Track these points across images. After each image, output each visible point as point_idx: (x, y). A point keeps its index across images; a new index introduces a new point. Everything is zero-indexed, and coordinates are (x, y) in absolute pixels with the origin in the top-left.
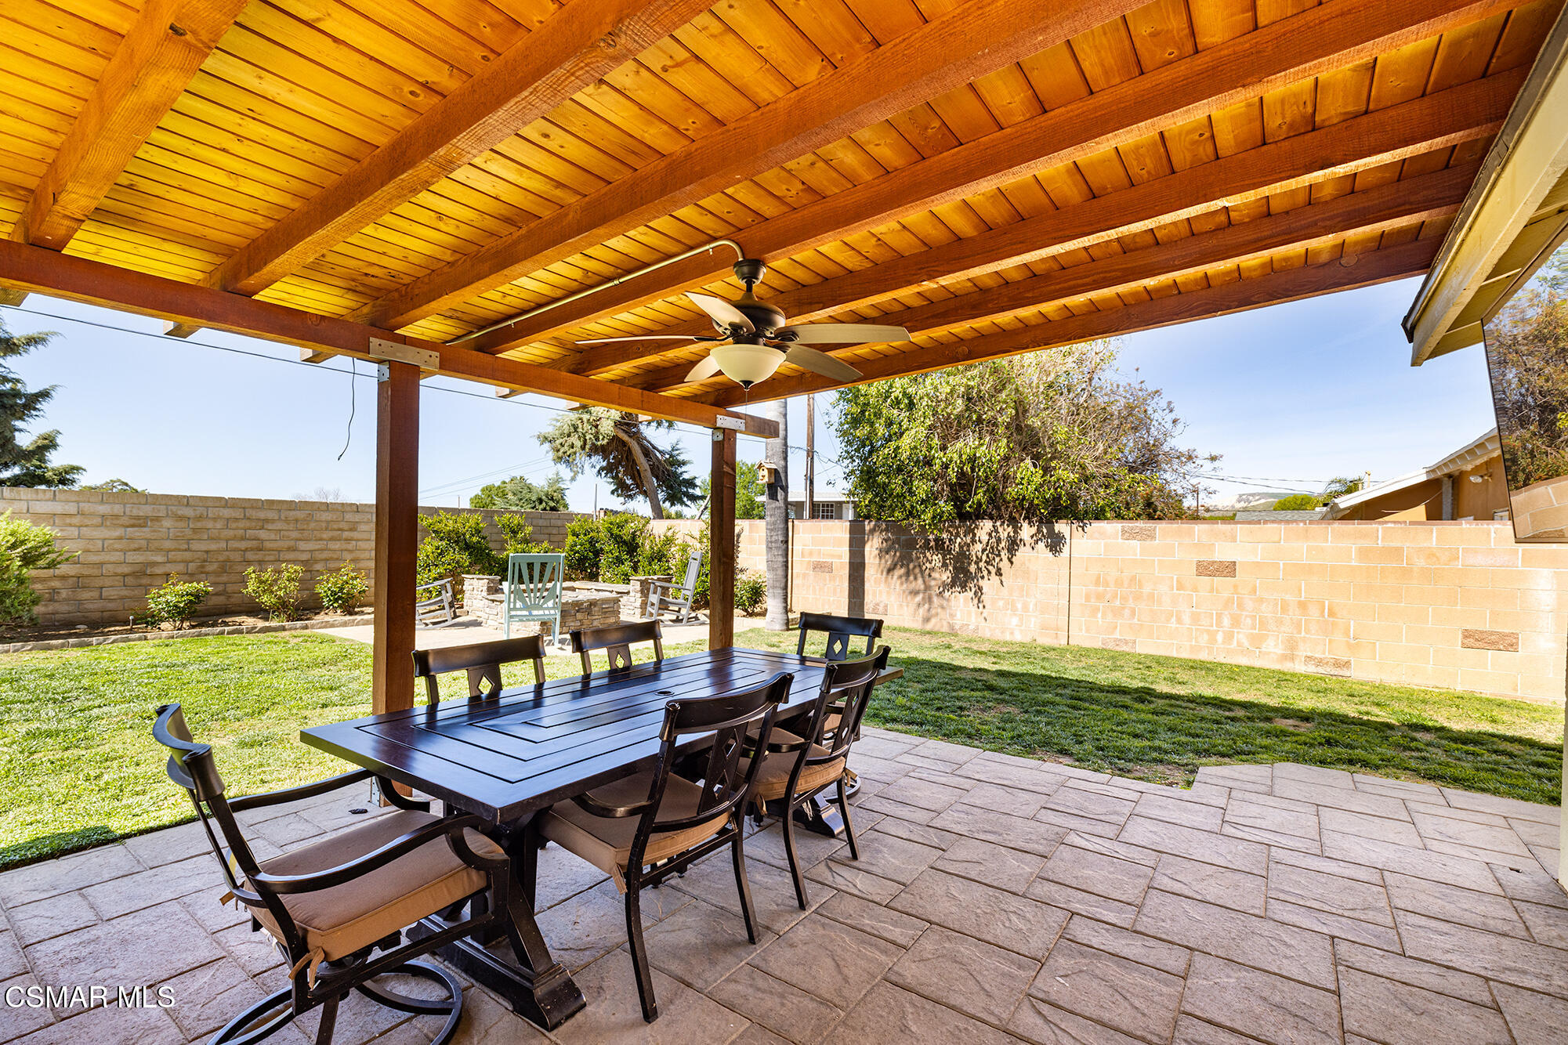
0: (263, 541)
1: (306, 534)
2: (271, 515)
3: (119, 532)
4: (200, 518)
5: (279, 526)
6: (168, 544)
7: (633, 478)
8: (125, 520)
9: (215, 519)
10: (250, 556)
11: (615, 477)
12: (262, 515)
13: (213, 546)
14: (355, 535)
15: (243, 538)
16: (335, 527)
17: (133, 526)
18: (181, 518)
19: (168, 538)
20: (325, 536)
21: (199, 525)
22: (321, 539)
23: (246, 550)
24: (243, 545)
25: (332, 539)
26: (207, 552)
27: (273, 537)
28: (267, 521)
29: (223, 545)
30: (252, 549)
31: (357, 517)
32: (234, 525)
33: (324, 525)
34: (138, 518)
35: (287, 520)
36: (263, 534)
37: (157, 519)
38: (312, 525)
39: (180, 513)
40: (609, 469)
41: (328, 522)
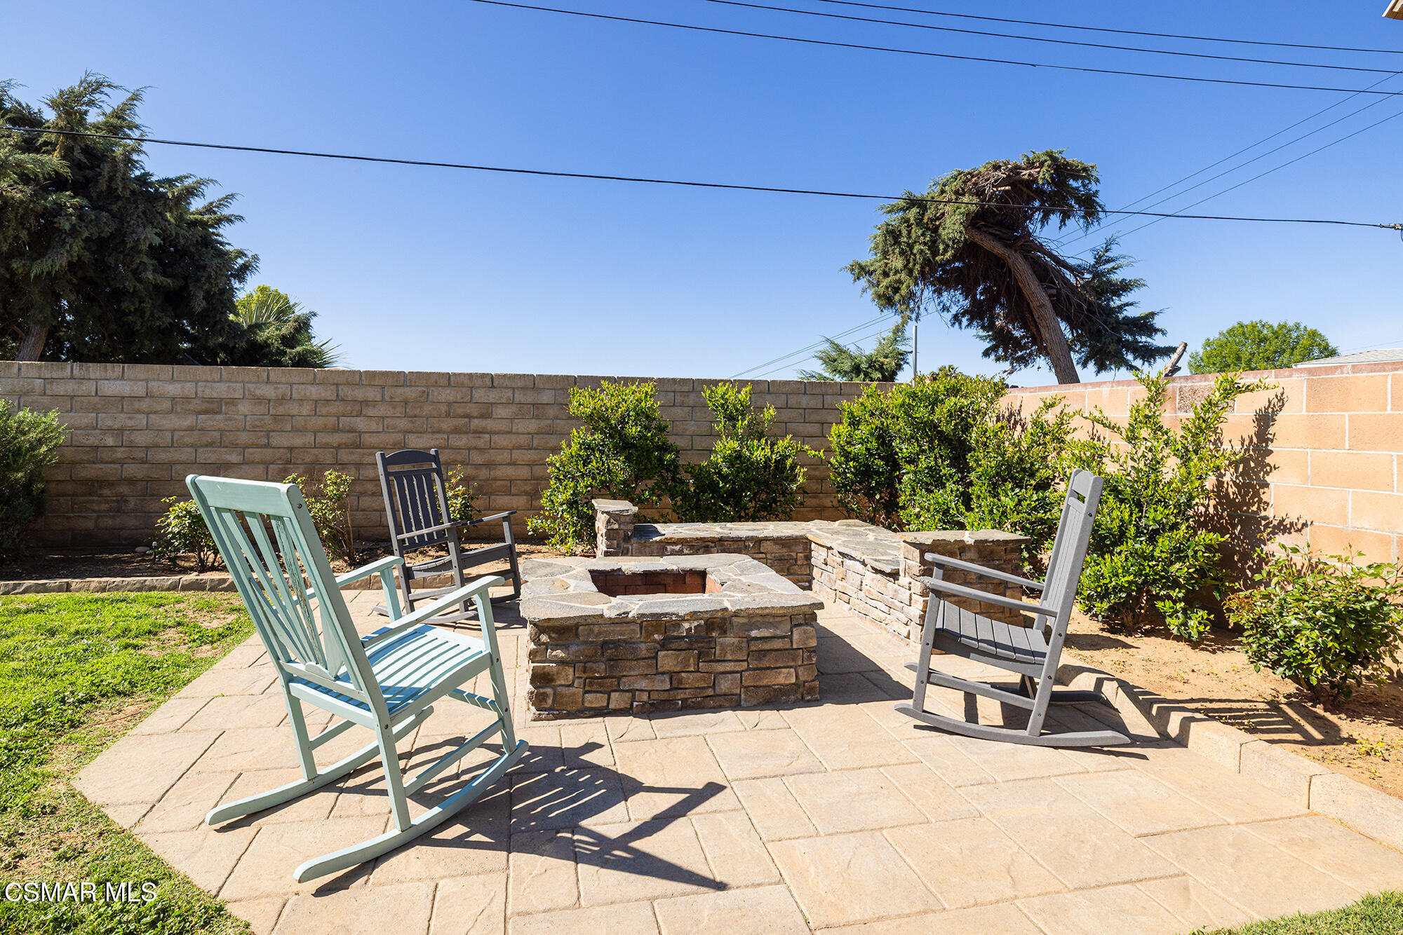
0: (360, 433)
1: (419, 422)
2: (372, 394)
3: (188, 421)
4: (282, 400)
5: (382, 410)
6: (244, 438)
7: (1024, 326)
8: (197, 405)
9: (301, 401)
10: (344, 456)
11: (989, 327)
12: (360, 394)
13: (298, 441)
14: (488, 424)
15: (336, 430)
16: (460, 411)
17: (206, 412)
18: (260, 400)
19: (244, 429)
20: (444, 426)
21: (281, 410)
22: (439, 431)
23: (339, 447)
24: (335, 439)
25: (456, 431)
26: (291, 449)
27: (374, 427)
28: (365, 403)
29: (309, 439)
30: (347, 446)
31: (492, 396)
32: (324, 410)
33: (443, 408)
34: (211, 400)
35: (392, 403)
36: (360, 423)
37: (233, 402)
38: (428, 409)
39: (258, 392)
40: (977, 314)
41: (449, 404)
